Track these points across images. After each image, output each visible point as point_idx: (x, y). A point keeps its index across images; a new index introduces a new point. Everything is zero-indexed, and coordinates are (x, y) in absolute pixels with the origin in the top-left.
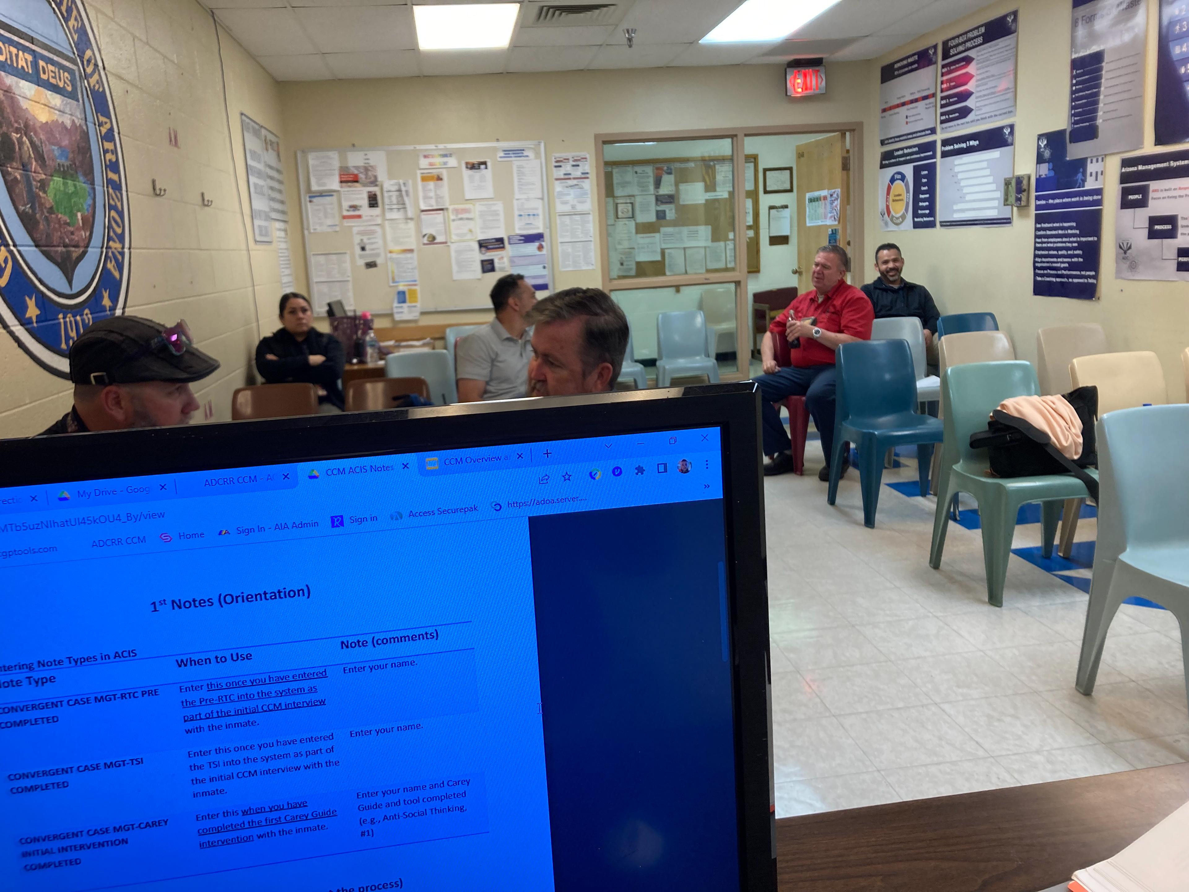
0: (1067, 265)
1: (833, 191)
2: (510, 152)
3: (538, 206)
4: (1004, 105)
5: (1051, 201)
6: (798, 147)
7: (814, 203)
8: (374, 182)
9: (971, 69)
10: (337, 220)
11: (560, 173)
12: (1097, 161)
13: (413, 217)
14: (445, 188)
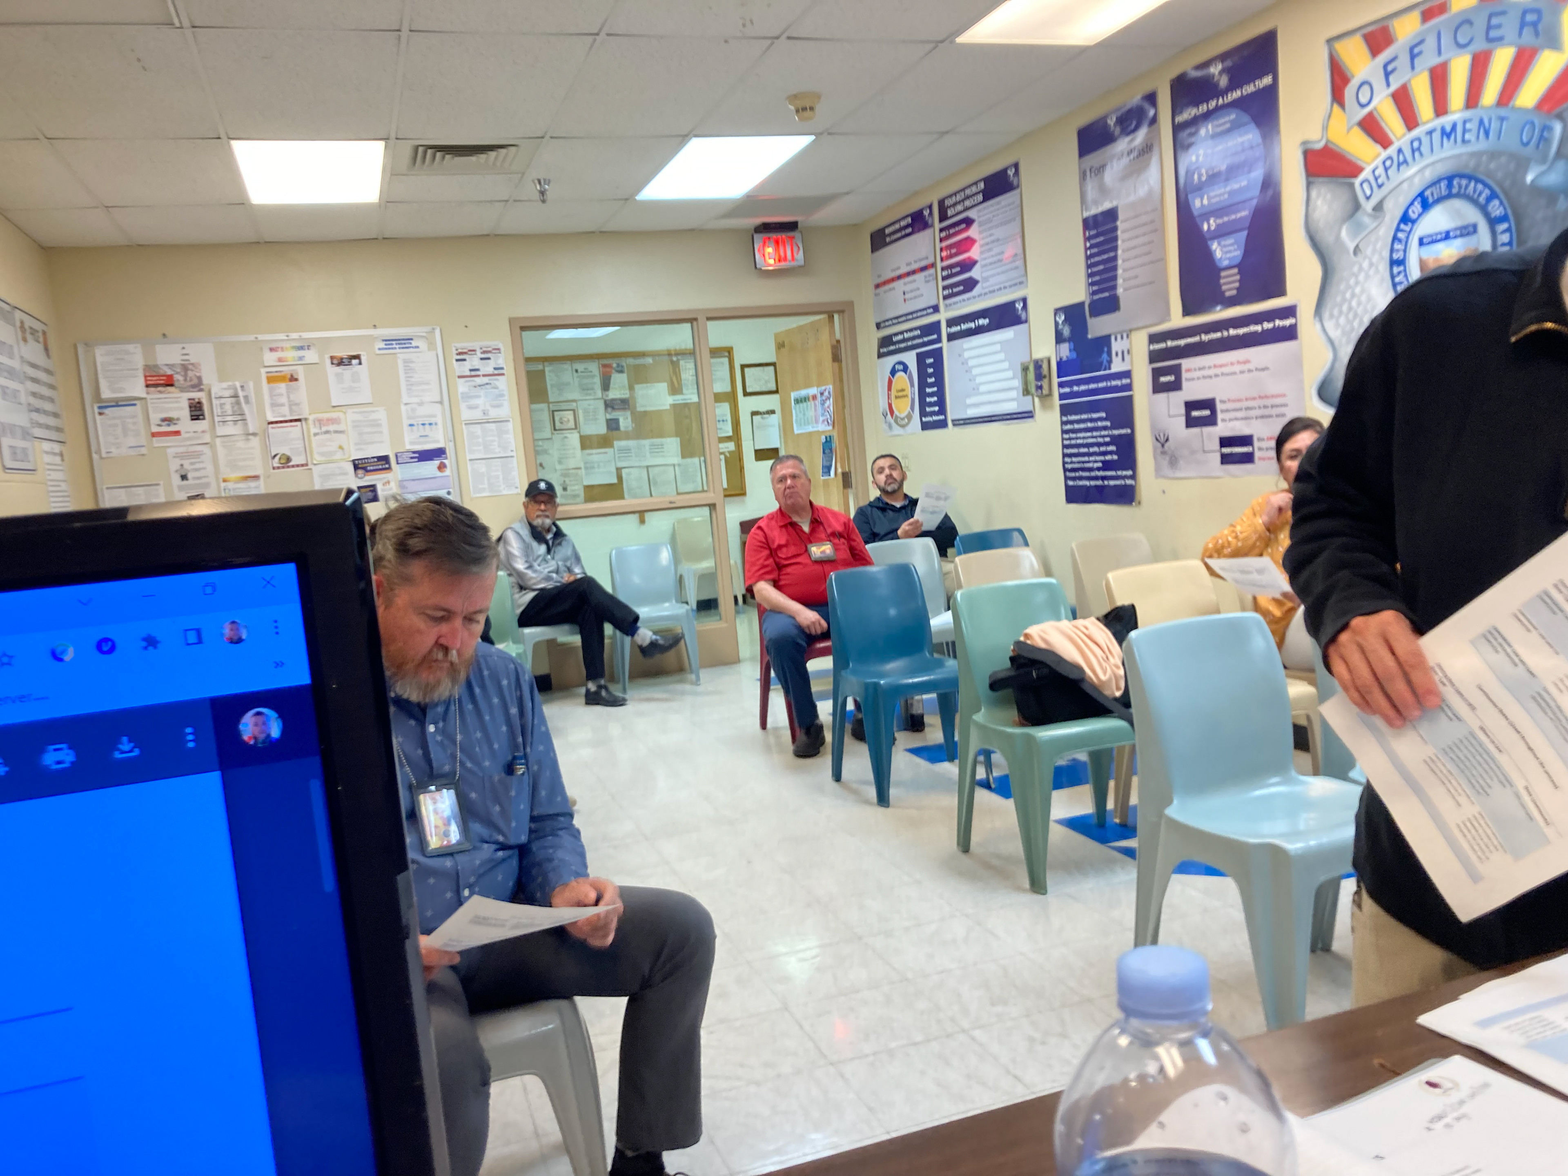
0: (1100, 465)
1: (823, 388)
2: (394, 342)
3: (437, 413)
4: (1014, 274)
5: (1075, 388)
6: (776, 336)
7: (801, 405)
8: (198, 385)
9: (973, 232)
10: (143, 439)
11: (464, 369)
12: (1122, 338)
13: (256, 431)
14: (302, 392)
